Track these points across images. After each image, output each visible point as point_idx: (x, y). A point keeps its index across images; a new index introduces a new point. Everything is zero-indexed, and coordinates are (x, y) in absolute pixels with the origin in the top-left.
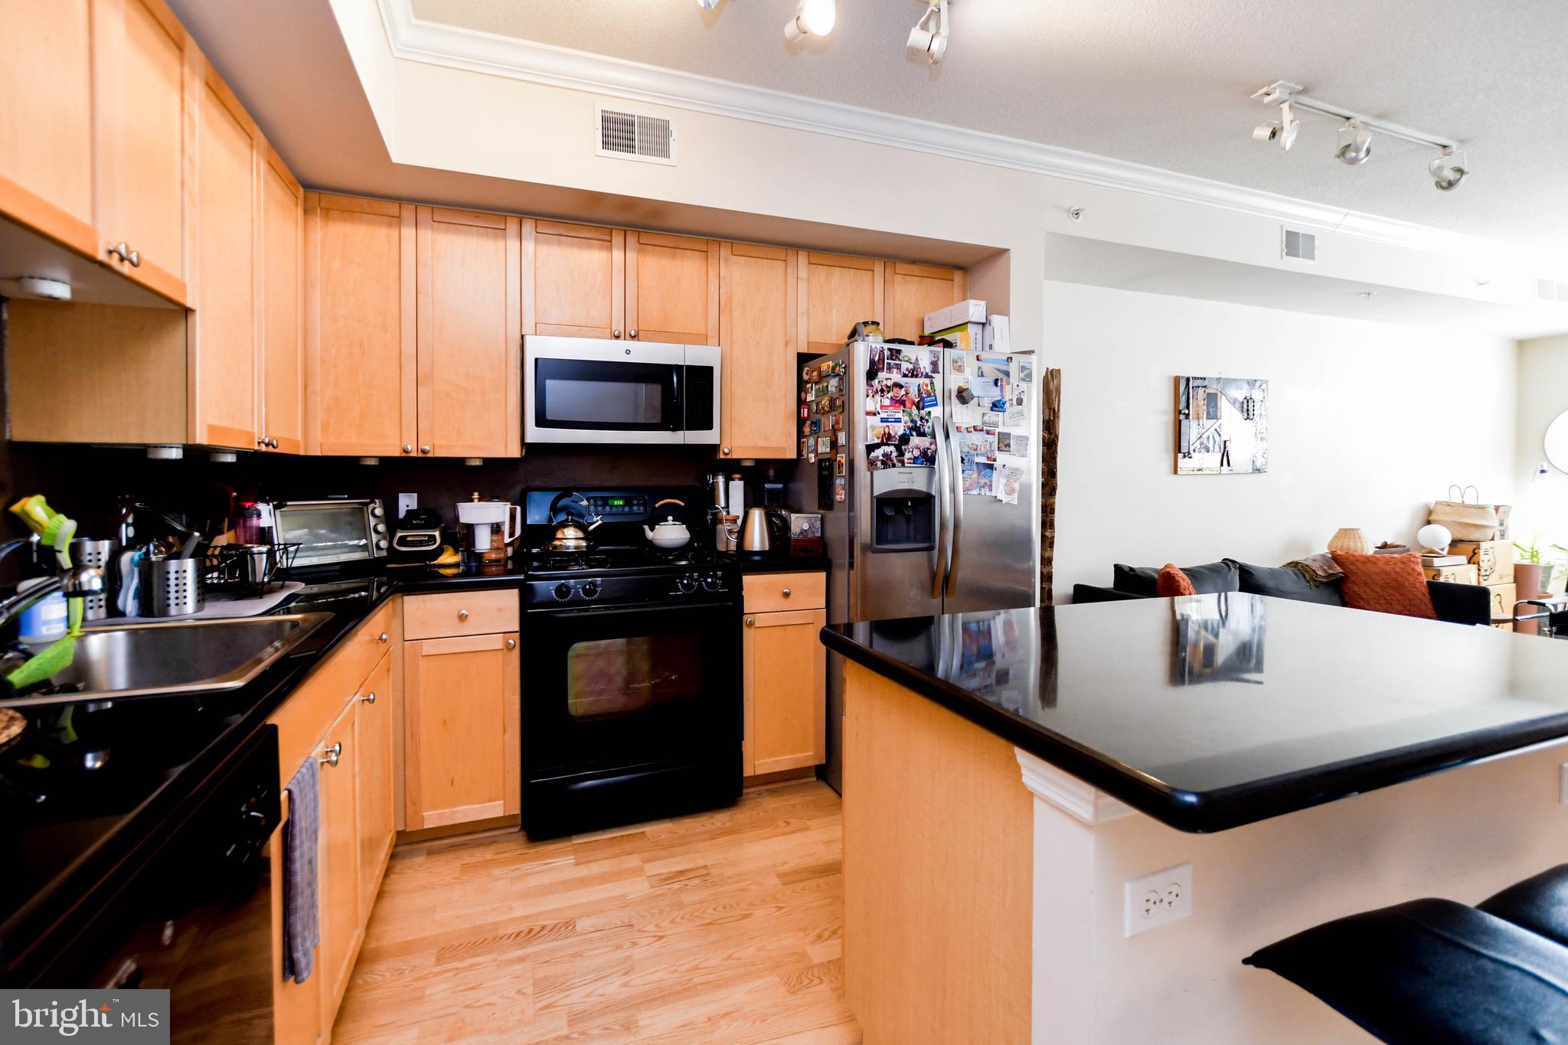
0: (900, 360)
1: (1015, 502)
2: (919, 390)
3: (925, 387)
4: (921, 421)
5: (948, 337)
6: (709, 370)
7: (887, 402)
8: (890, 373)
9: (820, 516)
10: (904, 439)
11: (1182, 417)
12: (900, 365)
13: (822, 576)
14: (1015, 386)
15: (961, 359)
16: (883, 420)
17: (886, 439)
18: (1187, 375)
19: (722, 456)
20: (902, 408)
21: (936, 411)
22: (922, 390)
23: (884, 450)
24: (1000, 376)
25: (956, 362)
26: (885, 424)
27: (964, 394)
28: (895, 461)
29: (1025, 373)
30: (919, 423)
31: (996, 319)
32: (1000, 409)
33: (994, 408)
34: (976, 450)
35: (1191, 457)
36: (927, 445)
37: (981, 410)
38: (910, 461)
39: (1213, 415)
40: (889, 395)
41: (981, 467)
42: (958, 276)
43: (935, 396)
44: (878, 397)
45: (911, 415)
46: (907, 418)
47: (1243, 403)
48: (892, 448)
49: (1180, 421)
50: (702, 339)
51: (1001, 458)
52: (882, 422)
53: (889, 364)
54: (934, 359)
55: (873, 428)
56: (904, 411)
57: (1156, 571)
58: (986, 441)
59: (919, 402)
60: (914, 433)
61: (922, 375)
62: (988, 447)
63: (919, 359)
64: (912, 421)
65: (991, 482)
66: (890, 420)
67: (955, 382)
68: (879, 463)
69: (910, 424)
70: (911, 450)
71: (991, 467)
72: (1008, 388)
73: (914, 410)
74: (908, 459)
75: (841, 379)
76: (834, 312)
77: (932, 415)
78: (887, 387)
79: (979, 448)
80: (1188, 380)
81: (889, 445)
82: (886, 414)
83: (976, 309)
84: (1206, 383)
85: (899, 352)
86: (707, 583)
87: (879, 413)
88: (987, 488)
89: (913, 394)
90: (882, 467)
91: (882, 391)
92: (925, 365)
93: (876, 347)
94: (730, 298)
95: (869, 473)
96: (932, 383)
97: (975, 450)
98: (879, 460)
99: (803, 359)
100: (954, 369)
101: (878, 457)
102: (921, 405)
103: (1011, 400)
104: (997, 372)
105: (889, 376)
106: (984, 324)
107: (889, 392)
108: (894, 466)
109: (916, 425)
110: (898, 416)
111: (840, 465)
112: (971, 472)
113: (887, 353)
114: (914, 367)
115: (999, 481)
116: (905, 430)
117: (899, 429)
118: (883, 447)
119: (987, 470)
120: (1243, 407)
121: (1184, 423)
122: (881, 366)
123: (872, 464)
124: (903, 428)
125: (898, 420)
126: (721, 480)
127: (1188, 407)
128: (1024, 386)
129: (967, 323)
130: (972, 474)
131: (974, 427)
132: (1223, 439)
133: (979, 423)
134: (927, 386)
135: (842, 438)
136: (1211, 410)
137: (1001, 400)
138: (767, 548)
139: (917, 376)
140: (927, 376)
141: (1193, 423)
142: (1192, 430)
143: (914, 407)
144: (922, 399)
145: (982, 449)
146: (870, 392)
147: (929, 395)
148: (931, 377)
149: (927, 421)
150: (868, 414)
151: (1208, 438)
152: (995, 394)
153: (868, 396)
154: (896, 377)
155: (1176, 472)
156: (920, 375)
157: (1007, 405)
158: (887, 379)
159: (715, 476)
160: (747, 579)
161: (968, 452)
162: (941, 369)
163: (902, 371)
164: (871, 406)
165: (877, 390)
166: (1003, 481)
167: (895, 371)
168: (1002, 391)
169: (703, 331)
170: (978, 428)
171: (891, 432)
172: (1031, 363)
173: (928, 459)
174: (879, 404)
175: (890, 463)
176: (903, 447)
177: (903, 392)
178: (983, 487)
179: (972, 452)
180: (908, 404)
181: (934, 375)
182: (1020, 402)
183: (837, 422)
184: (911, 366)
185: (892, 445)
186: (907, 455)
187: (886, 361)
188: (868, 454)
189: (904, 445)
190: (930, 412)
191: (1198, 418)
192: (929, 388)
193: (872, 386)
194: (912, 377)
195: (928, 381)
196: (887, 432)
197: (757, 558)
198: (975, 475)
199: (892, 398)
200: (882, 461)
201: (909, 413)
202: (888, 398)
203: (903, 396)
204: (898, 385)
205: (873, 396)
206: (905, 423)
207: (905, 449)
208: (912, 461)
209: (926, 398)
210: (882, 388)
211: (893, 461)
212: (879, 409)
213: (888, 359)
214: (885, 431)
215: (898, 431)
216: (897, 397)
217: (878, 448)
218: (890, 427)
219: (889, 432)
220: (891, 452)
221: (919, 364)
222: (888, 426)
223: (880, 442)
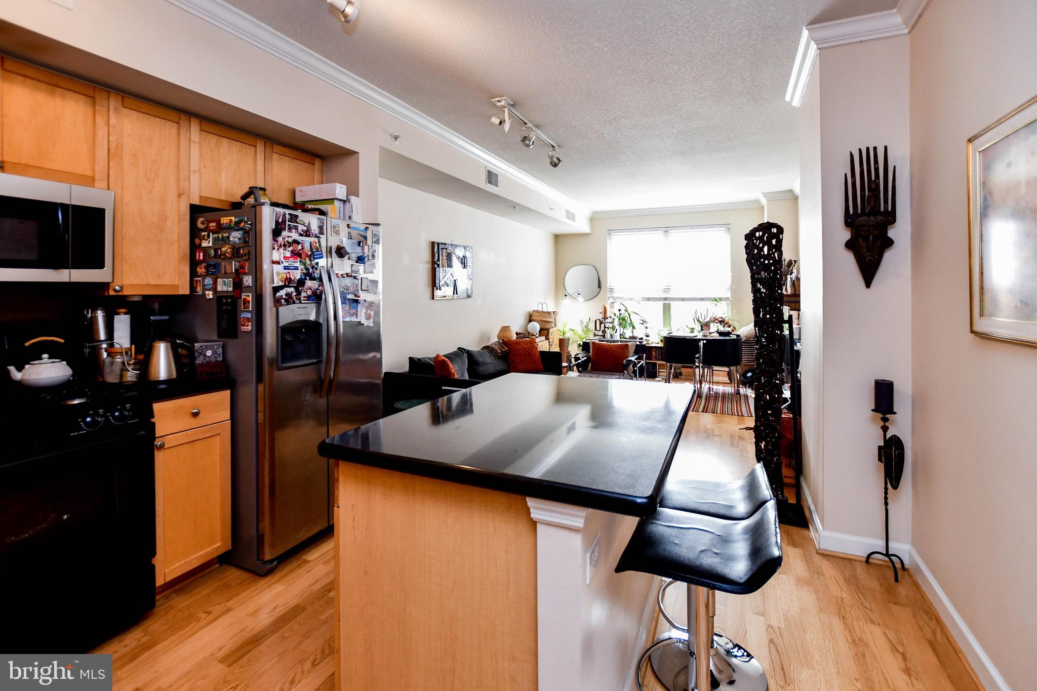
0: (298, 223)
1: (372, 325)
2: (311, 246)
3: (314, 244)
4: (312, 269)
5: (322, 207)
6: (101, 212)
7: (288, 254)
8: (290, 232)
9: (222, 343)
10: (301, 282)
11: (436, 266)
12: (297, 226)
13: (227, 394)
14: (370, 247)
15: (338, 225)
16: (286, 268)
17: (288, 282)
18: (438, 242)
19: (112, 293)
20: (299, 259)
21: (322, 262)
22: (313, 246)
23: (287, 291)
24: (362, 239)
25: (335, 228)
26: (287, 271)
27: (342, 251)
28: (295, 299)
29: (375, 239)
30: (311, 270)
31: (353, 199)
32: (362, 262)
33: (359, 261)
34: (347, 290)
35: (441, 290)
36: (317, 286)
37: (351, 262)
38: (305, 299)
39: (450, 266)
40: (290, 249)
41: (351, 302)
42: (318, 163)
43: (321, 251)
44: (281, 250)
45: (305, 265)
46: (302, 267)
47: (462, 259)
48: (292, 289)
49: (435, 268)
50: (89, 181)
51: (363, 296)
52: (285, 269)
53: (289, 225)
54: (321, 225)
55: (278, 274)
56: (300, 261)
57: (430, 359)
58: (354, 284)
59: (311, 255)
60: (308, 278)
61: (313, 235)
62: (355, 288)
63: (311, 223)
64: (307, 269)
65: (357, 311)
66: (290, 268)
67: (334, 242)
68: (283, 301)
69: (305, 271)
70: (305, 290)
71: (357, 301)
72: (366, 248)
73: (308, 262)
74: (304, 297)
75: (246, 232)
76: (223, 175)
77: (320, 265)
78: (288, 242)
79: (350, 288)
80: (438, 244)
81: (290, 287)
83: (340, 191)
84: (446, 246)
85: (297, 216)
86: (115, 418)
87: (282, 263)
88: (355, 316)
89: (307, 249)
90: (286, 304)
91: (285, 245)
92: (315, 228)
93: (280, 212)
94: (120, 146)
95: (275, 309)
96: (319, 242)
98: (283, 299)
99: (196, 211)
100: (334, 233)
101: (282, 296)
102: (312, 257)
103: (368, 256)
104: (360, 236)
105: (289, 234)
106: (344, 201)
107: (289, 246)
108: (294, 303)
109: (309, 272)
111: (246, 302)
112: (346, 305)
113: (288, 217)
114: (307, 229)
115: (362, 310)
116: (301, 276)
117: (297, 275)
118: (286, 289)
119: (355, 304)
120: (462, 261)
121: (437, 269)
122: (283, 226)
123: (277, 302)
124: (299, 274)
125: (296, 268)
126: (100, 315)
127: (439, 260)
128: (376, 246)
129: (334, 199)
131: (346, 274)
132: (454, 279)
133: (349, 271)
134: (316, 243)
135: (248, 280)
136: (449, 262)
137: (362, 256)
138: (174, 375)
139: (309, 236)
140: (316, 236)
141: (441, 269)
142: (440, 272)
143: (307, 259)
144: (313, 253)
145: (352, 289)
146: (276, 245)
147: (317, 250)
148: (319, 237)
149: (317, 269)
150: (274, 262)
151: (448, 278)
152: (359, 251)
153: (274, 249)
154: (294, 235)
155: (433, 298)
156: (311, 235)
157: (366, 259)
158: (288, 237)
159: (94, 311)
160: (157, 407)
161: (344, 291)
162: (325, 233)
163: (299, 231)
164: (276, 256)
165: (281, 244)
166: (364, 311)
167: (294, 231)
168: (363, 249)
169: (89, 173)
170: (349, 275)
171: (291, 277)
172: (379, 232)
173: (317, 297)
174: (282, 255)
175: (291, 301)
176: (300, 289)
177: (300, 247)
178: (353, 315)
179: (346, 291)
180: (303, 256)
181: (321, 236)
182: (373, 256)
183: (242, 267)
184: (305, 228)
185: (292, 286)
186: (303, 294)
187: (287, 223)
188: (275, 293)
189: (301, 287)
190: (318, 263)
191: (443, 267)
192: (318, 245)
193: (277, 241)
194: (306, 236)
195: (316, 240)
196: (288, 277)
197: (163, 386)
198: (348, 308)
199: (292, 252)
200: (285, 299)
201: (304, 263)
202: (289, 251)
203: (300, 250)
204: (296, 242)
205: (278, 249)
206: (301, 270)
207: (302, 290)
208: (306, 299)
209: (315, 252)
210: (285, 243)
211: (293, 299)
212: (282, 259)
213: (288, 221)
214: (287, 276)
215: (296, 276)
216: (296, 251)
217: (282, 290)
218: (291, 273)
219: (290, 277)
220: (292, 292)
221: (310, 227)
222: (289, 273)
223: (283, 284)
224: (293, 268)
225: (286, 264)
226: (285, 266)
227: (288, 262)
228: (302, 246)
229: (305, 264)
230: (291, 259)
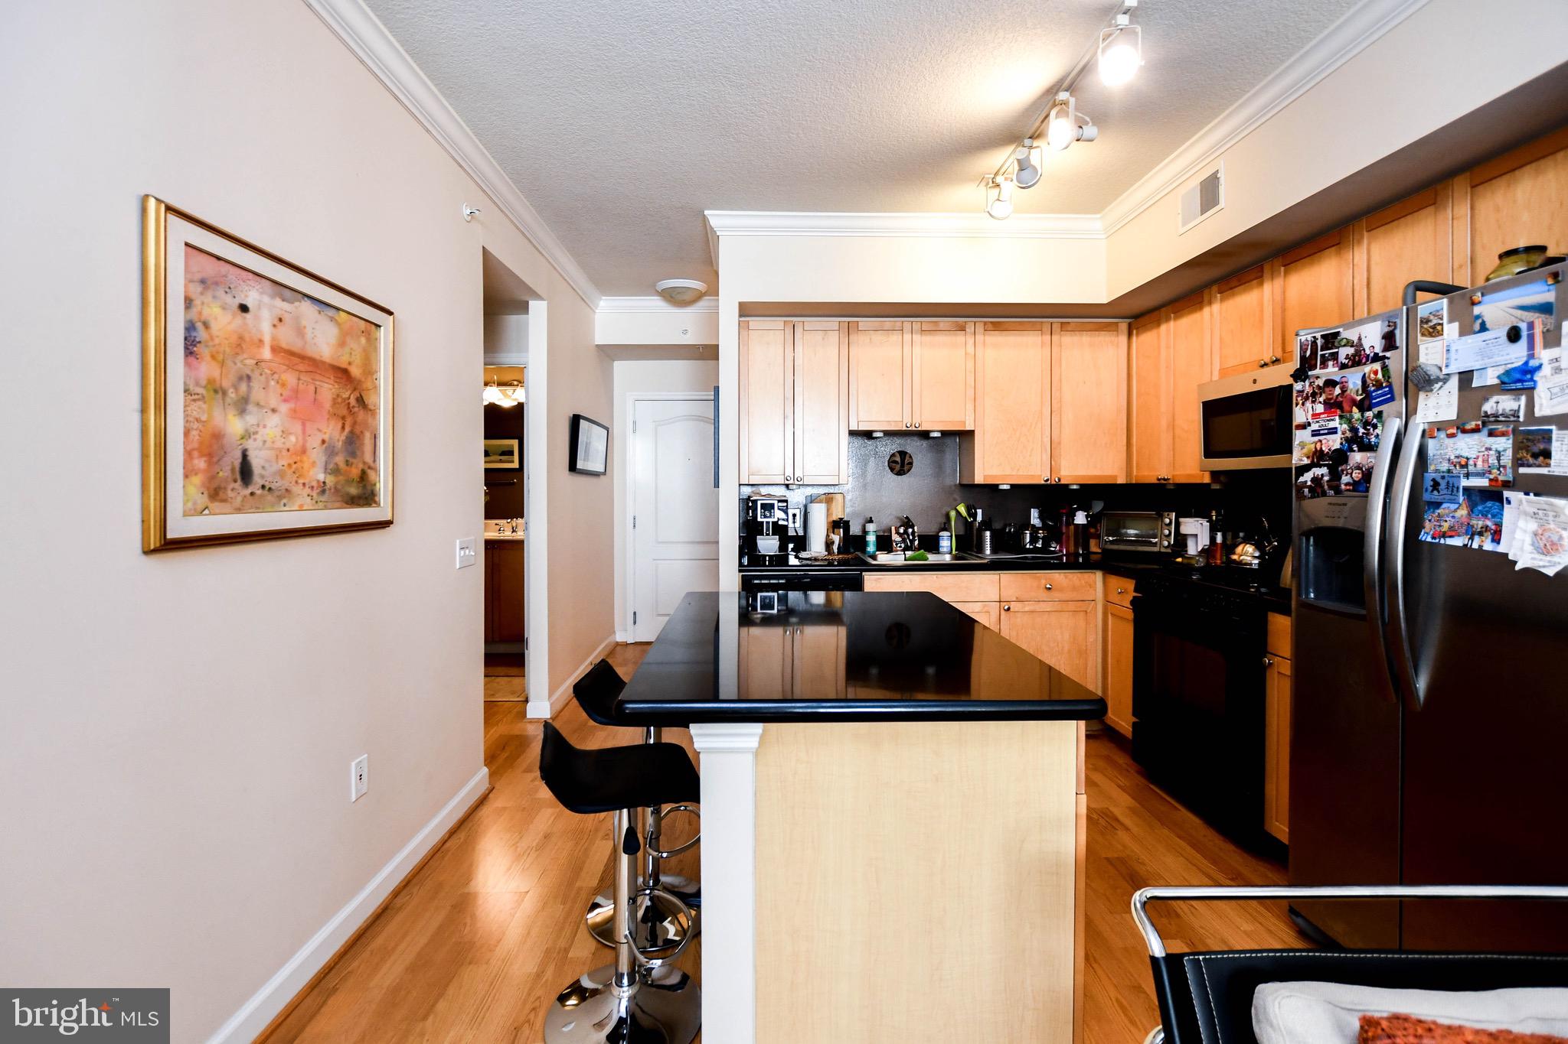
0: (1333, 347)
2: (1364, 383)
3: (1372, 376)
4: (1365, 428)
7: (1320, 408)
10: (1338, 458)
16: (1315, 433)
17: (1318, 457)
20: (1339, 412)
22: (1368, 380)
23: (1315, 474)
24: (1529, 318)
25: (1428, 322)
26: (1316, 439)
28: (1326, 487)
30: (1362, 431)
33: (1506, 387)
37: (1474, 394)
38: (1348, 488)
40: (1321, 399)
41: (1476, 498)
43: (1390, 386)
44: (1308, 404)
46: (1345, 426)
52: (1313, 435)
53: (1323, 356)
55: (1302, 445)
56: (1341, 417)
59: (1363, 399)
60: (1355, 447)
61: (1367, 360)
62: (1493, 461)
64: (1354, 430)
66: (1322, 432)
68: (1306, 490)
69: (1349, 434)
70: (1350, 471)
73: (1356, 414)
74: (1346, 484)
77: (1385, 416)
78: (1319, 387)
79: (1471, 462)
81: (1321, 466)
82: (1318, 424)
85: (1336, 335)
87: (1309, 425)
89: (1354, 390)
90: (1310, 495)
91: (1314, 395)
93: (1307, 340)
96: (1385, 368)
97: (1462, 466)
98: (1307, 487)
101: (1306, 482)
102: (1367, 403)
103: (1551, 361)
107: (1319, 394)
108: (1324, 494)
109: (1359, 434)
110: (1331, 425)
112: (1453, 506)
113: (1319, 342)
114: (1356, 350)
115: (1516, 524)
116: (1341, 444)
117: (1334, 442)
118: (1314, 470)
122: (1313, 362)
123: (1299, 492)
124: (1339, 441)
125: (1333, 431)
130: (1455, 510)
134: (1376, 373)
140: (1376, 358)
143: (1355, 409)
144: (1368, 395)
145: (1480, 463)
147: (1379, 387)
148: (1384, 357)
150: (1298, 427)
152: (1510, 356)
153: (1296, 405)
154: (1331, 370)
156: (1364, 361)
157: (1542, 373)
158: (1320, 377)
161: (1449, 471)
163: (1339, 362)
164: (1301, 415)
165: (1307, 394)
166: (1527, 526)
167: (1330, 363)
168: (1530, 346)
170: (1470, 427)
171: (1324, 449)
174: (1311, 412)
175: (1319, 491)
176: (1340, 468)
177: (1338, 391)
180: (1346, 406)
181: (1388, 354)
184: (1351, 351)
185: (1324, 465)
186: (1345, 479)
187: (1320, 353)
188: (1297, 479)
189: (1341, 465)
190: (1379, 412)
192: (1380, 376)
193: (1301, 390)
194: (1352, 366)
195: (1377, 366)
196: (1318, 449)
198: (1463, 512)
199: (1326, 403)
200: (1310, 487)
201: (1348, 419)
202: (1320, 402)
203: (1338, 395)
204: (1330, 383)
205: (1303, 404)
206: (1343, 434)
207: (1343, 471)
208: (1351, 488)
209: (1374, 391)
210: (1314, 391)
211: (1323, 487)
212: (1310, 420)
213: (1321, 351)
214: (1316, 448)
215: (1333, 446)
216: (1331, 399)
217: (1307, 471)
218: (1323, 442)
219: (1321, 448)
220: (1322, 475)
221: (1361, 345)
222: (1320, 441)
223: (1309, 462)
224: (1326, 431)
225: (1315, 427)
226: (1313, 431)
227: (1318, 422)
228: (1341, 389)
229: (1349, 421)
230: (1323, 416)
